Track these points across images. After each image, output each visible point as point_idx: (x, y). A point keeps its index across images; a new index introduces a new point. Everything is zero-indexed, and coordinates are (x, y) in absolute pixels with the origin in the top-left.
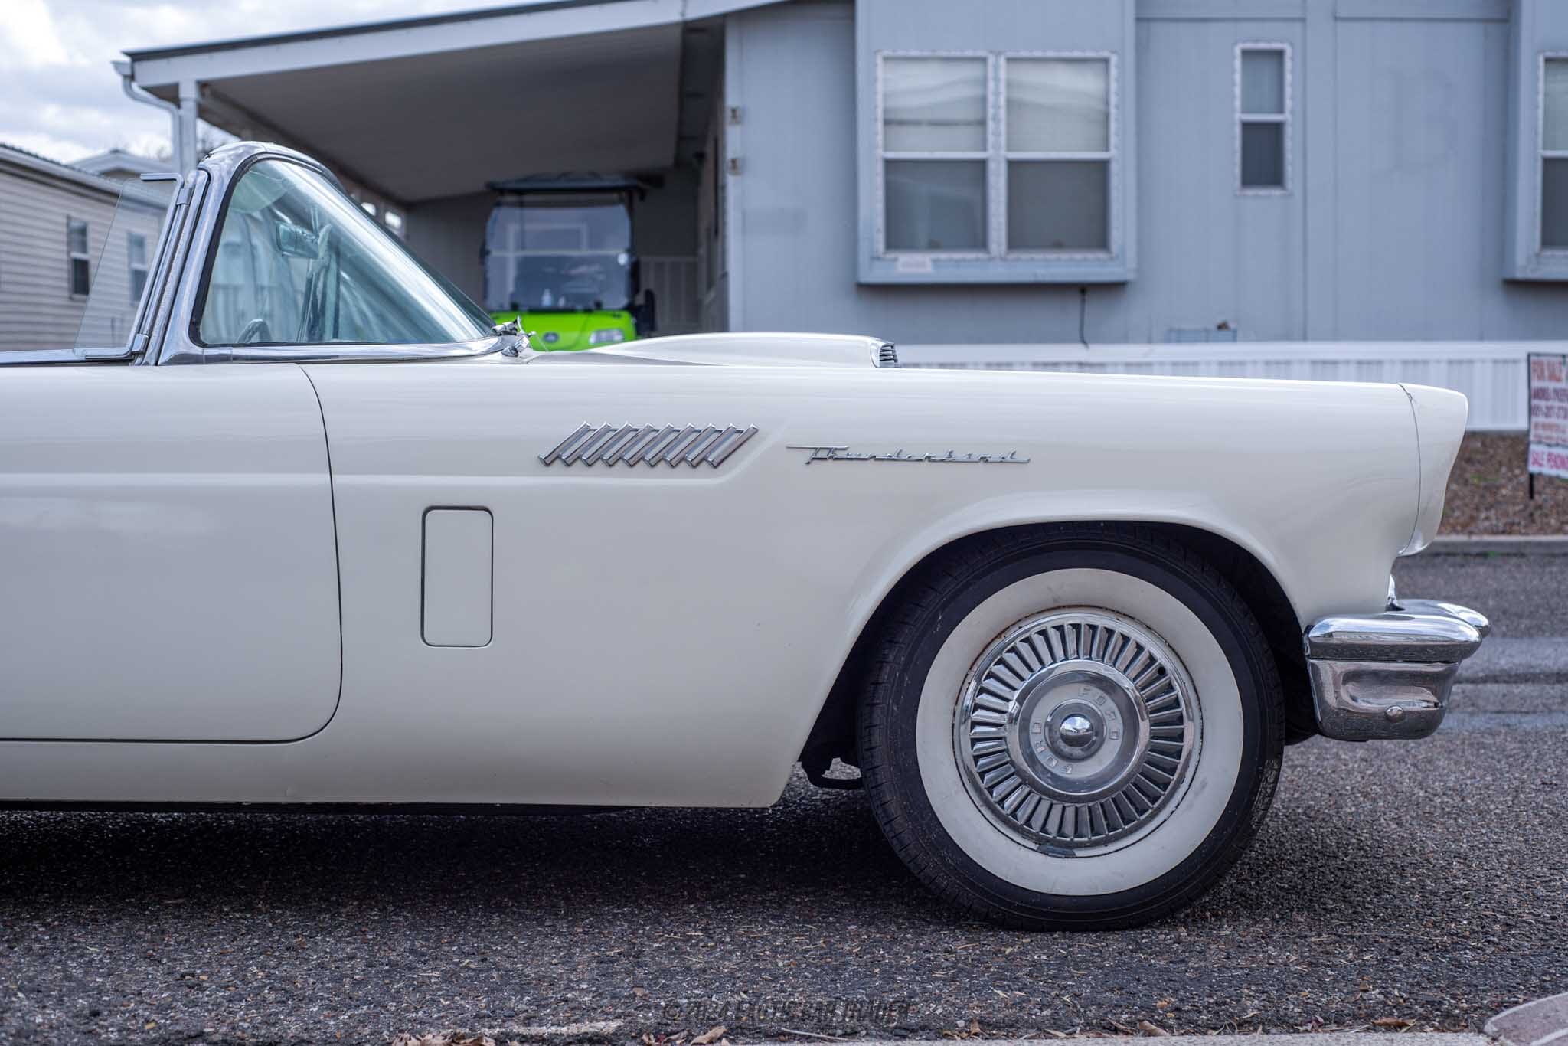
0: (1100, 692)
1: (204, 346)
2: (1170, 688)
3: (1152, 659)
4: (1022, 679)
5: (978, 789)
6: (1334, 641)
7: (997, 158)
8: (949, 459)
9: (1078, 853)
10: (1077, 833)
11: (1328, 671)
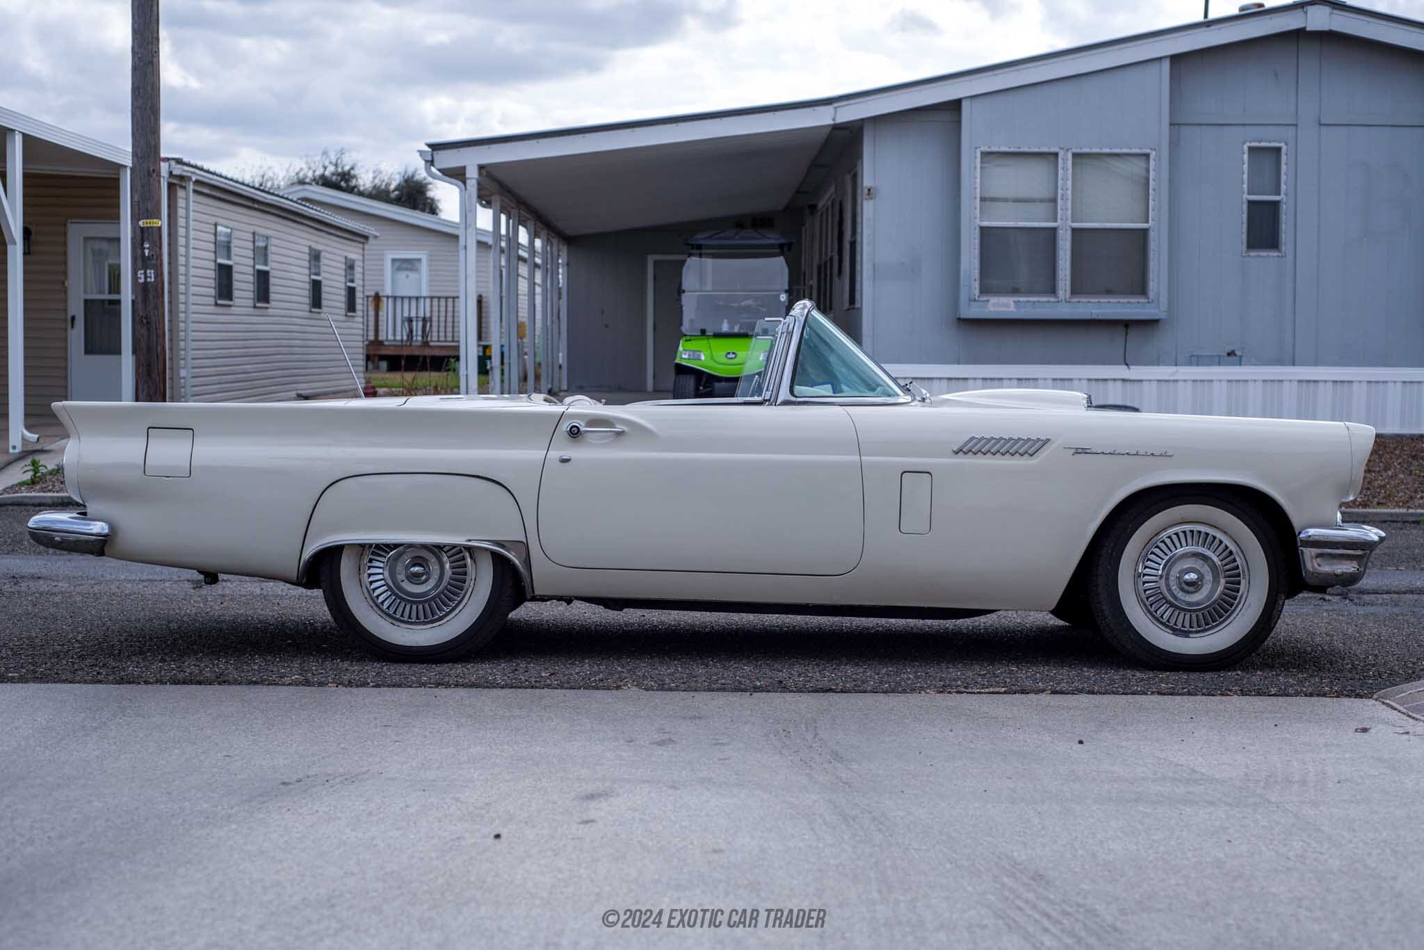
0: (1202, 562)
1: (796, 397)
2: (1235, 560)
3: (1227, 547)
4: (1166, 555)
5: (1145, 605)
6: (1311, 539)
7: (1065, 226)
8: (1137, 454)
9: (1191, 635)
10: (1191, 627)
11: (1308, 553)
